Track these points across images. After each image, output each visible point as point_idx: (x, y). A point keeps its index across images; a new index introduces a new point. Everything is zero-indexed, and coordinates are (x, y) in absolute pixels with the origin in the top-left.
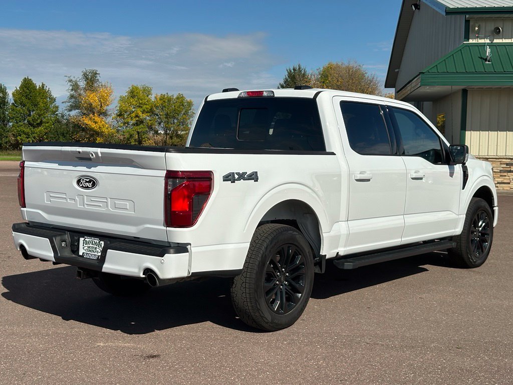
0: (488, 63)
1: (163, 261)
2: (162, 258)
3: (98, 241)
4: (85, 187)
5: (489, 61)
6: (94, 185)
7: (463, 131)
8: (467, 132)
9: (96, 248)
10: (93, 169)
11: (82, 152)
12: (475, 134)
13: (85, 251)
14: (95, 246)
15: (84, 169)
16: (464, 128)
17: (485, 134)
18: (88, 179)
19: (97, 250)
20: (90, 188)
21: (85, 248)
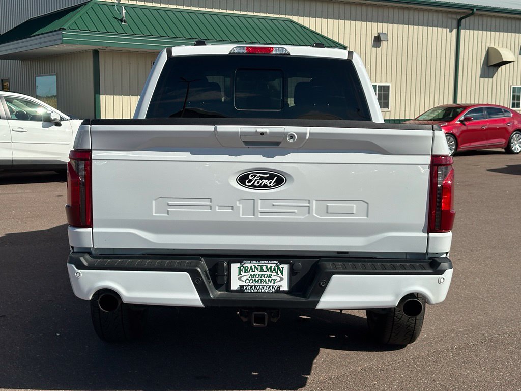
0: (123, 24)
1: (442, 280)
2: (442, 276)
3: (274, 265)
4: (260, 187)
5: (125, 22)
6: (280, 181)
7: (96, 95)
8: (101, 96)
9: (270, 276)
10: (278, 158)
11: (270, 133)
12: (109, 98)
13: (243, 283)
14: (268, 273)
15: (259, 158)
16: (97, 91)
17: (118, 98)
18: (266, 173)
19: (273, 277)
20: (270, 186)
21: (244, 279)
